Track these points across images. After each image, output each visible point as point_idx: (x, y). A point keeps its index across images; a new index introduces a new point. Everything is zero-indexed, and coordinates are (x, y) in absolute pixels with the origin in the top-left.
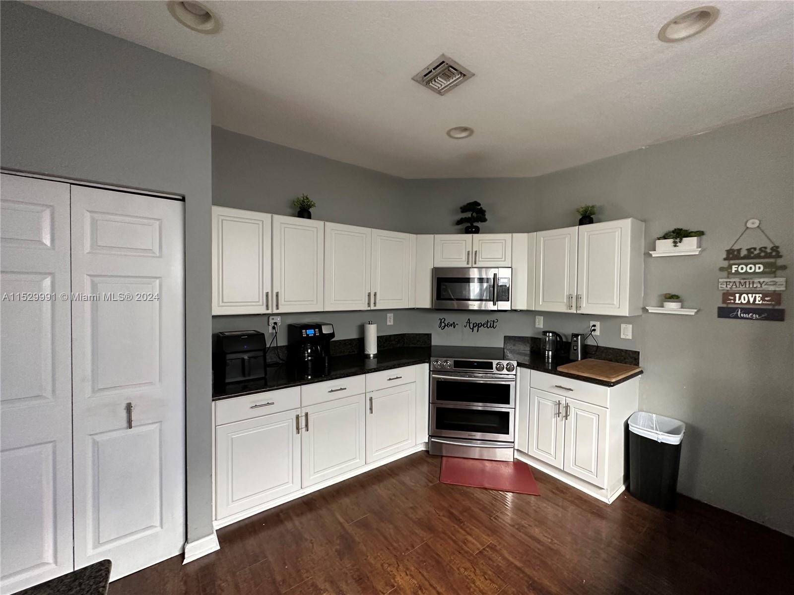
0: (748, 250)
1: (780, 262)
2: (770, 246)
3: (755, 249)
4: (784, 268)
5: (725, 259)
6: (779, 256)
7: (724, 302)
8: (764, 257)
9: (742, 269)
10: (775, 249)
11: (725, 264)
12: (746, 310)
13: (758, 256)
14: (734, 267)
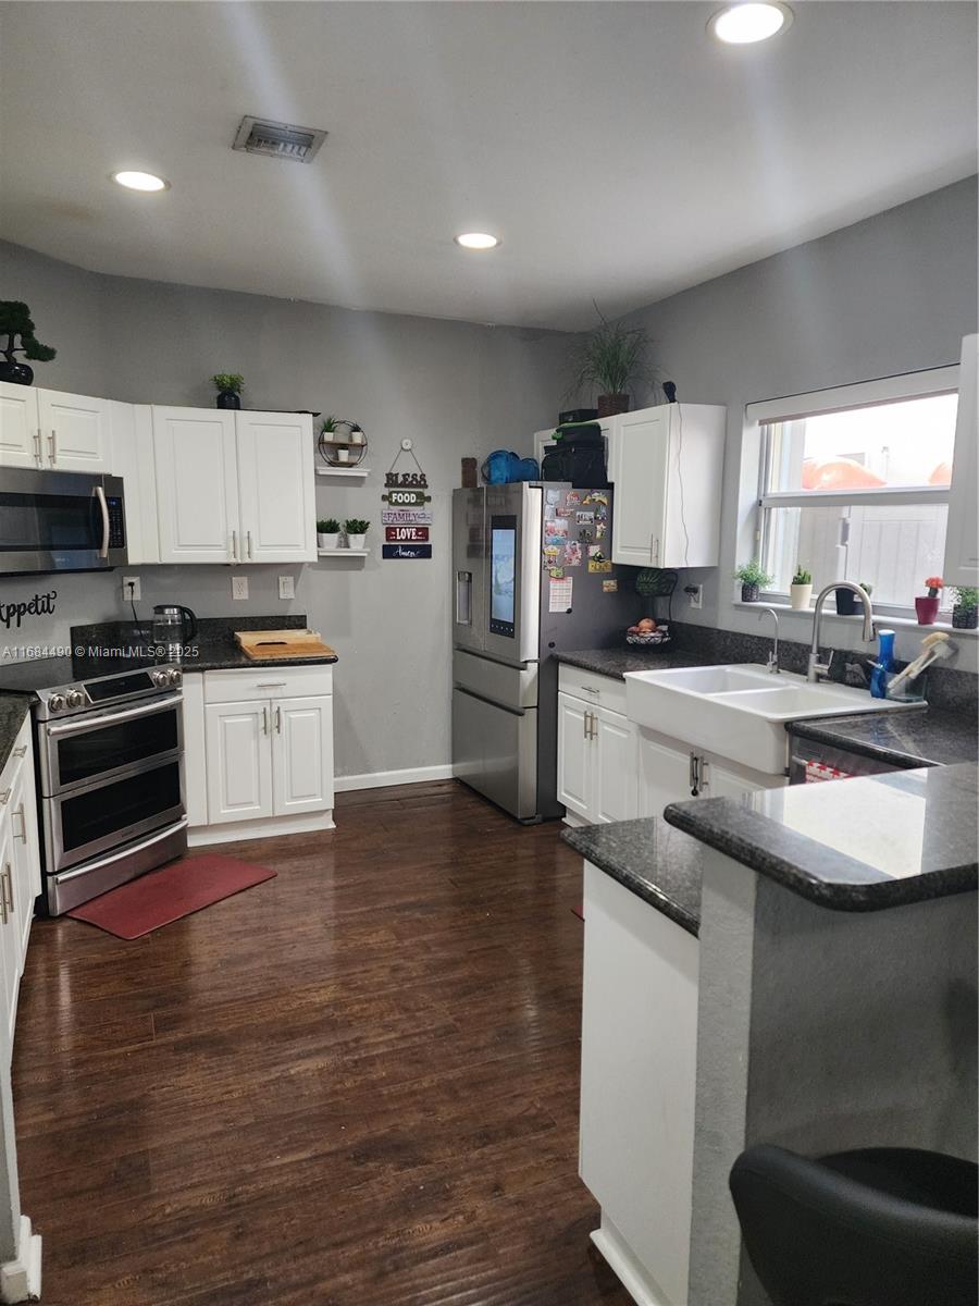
0: (404, 476)
1: (427, 493)
2: (419, 474)
3: (408, 475)
4: (429, 499)
5: (386, 485)
6: (426, 487)
7: (388, 540)
8: (415, 486)
9: (400, 498)
10: (423, 476)
11: (386, 492)
12: (405, 548)
13: (411, 485)
14: (394, 495)
